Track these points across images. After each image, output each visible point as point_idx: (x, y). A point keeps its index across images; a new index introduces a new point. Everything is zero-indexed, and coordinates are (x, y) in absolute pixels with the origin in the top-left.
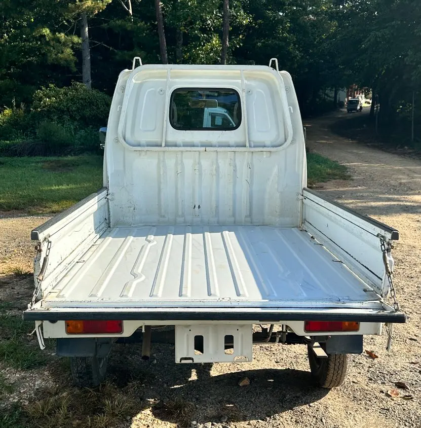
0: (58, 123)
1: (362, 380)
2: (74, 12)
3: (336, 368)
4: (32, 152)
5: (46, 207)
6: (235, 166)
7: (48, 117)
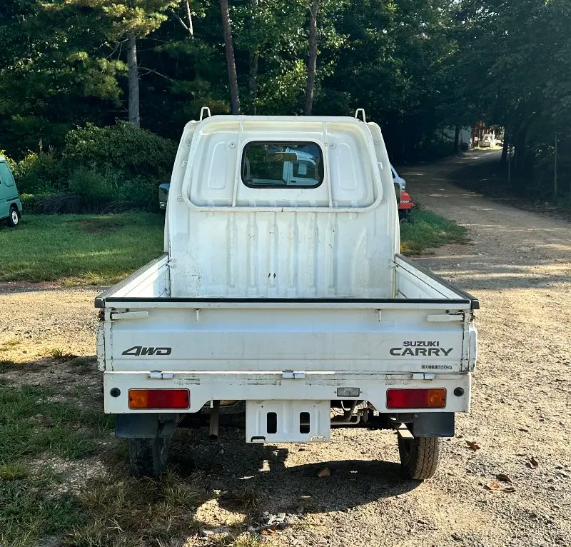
0: (97, 172)
1: (459, 473)
2: (119, 31)
3: (427, 454)
4: (63, 210)
5: (84, 278)
6: (317, 229)
7: (85, 164)
